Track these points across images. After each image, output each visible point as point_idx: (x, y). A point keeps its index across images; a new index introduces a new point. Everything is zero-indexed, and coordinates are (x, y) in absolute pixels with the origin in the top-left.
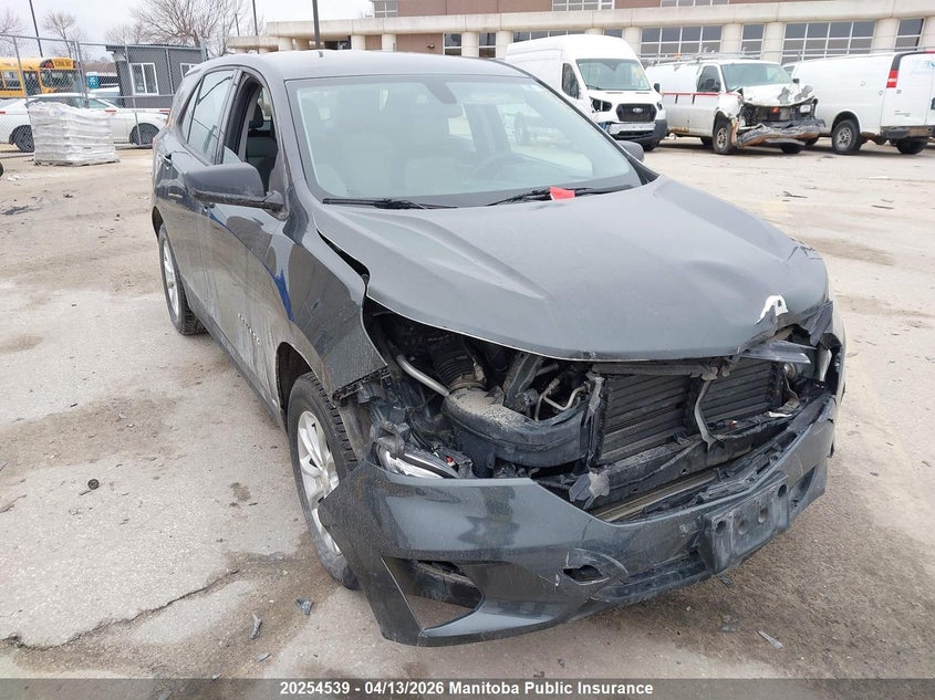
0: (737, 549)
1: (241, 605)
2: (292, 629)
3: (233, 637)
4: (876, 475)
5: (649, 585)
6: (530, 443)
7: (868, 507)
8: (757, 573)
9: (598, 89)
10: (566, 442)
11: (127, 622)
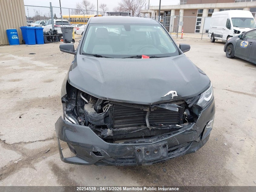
0: (145, 158)
1: (49, 145)
2: (55, 153)
3: (42, 152)
4: (238, 154)
5: (122, 162)
6: (93, 118)
7: (227, 162)
8: (176, 171)
9: (237, 27)
10: (100, 120)
11: (25, 143)
